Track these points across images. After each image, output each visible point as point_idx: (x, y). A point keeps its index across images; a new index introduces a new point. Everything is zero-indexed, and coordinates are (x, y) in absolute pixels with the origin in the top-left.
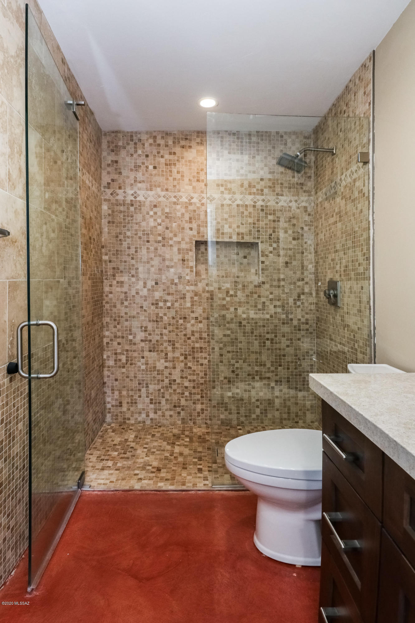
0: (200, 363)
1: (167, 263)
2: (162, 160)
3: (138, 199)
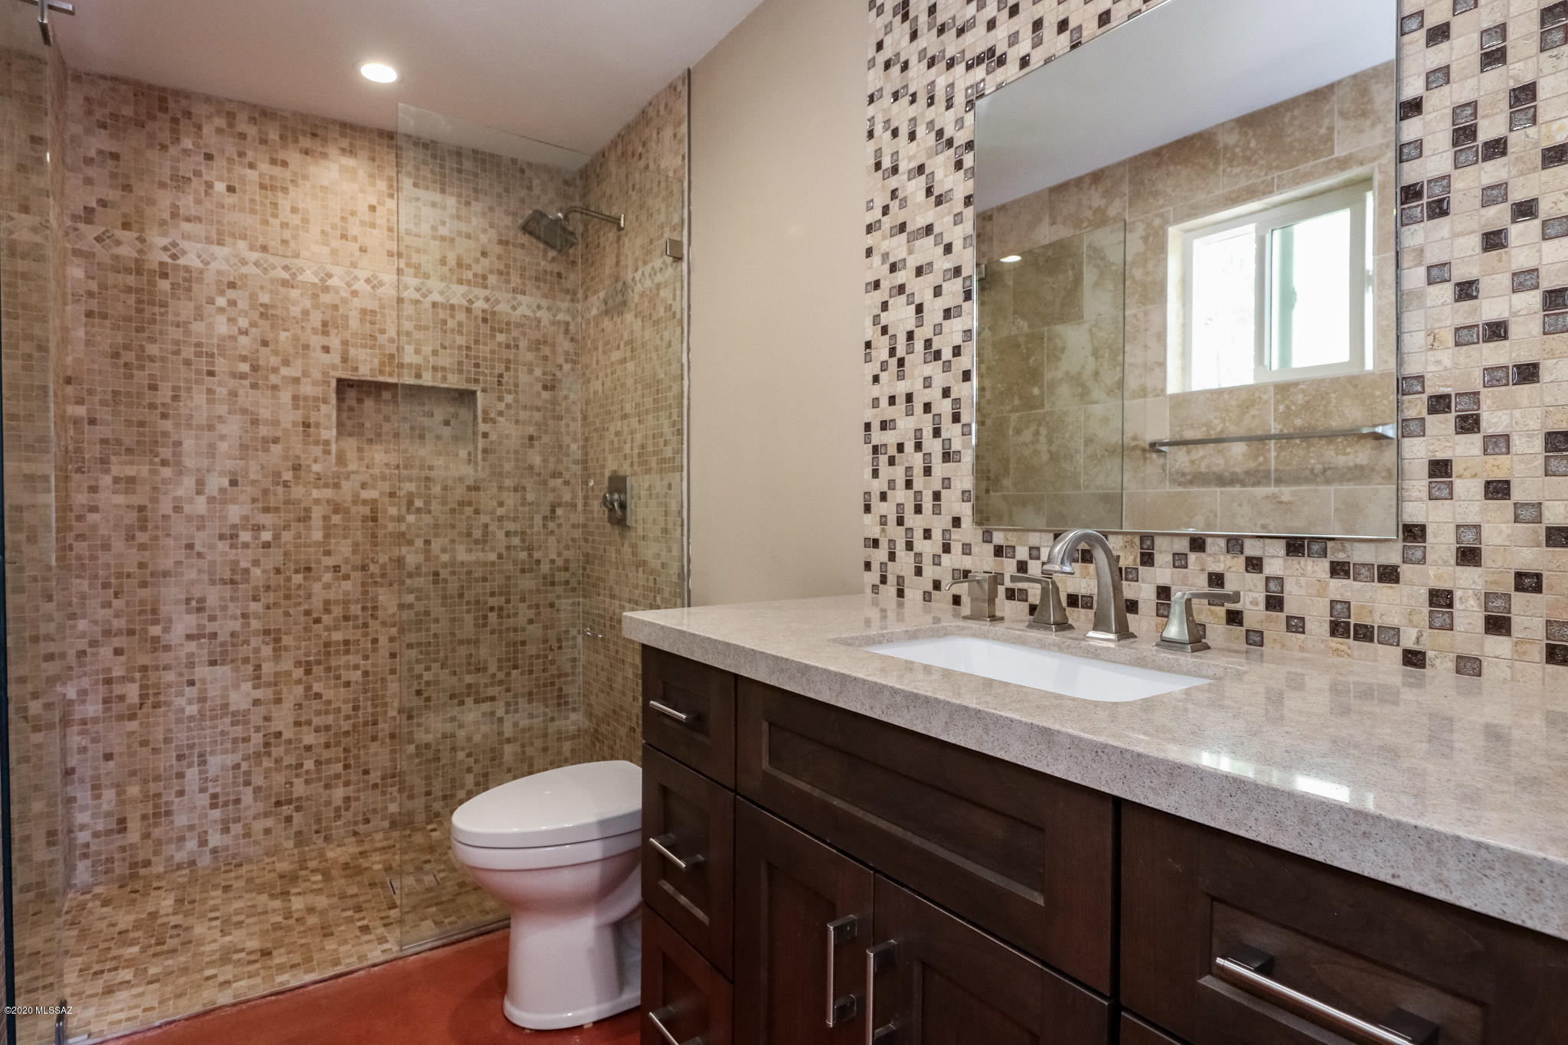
0: (343, 679)
1: (264, 431)
2: (252, 175)
3: (182, 261)
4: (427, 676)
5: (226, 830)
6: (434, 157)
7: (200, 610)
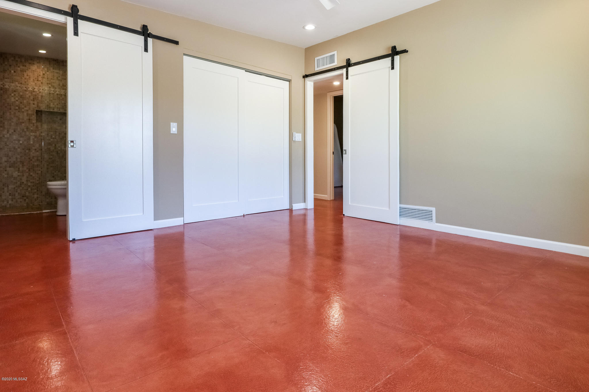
0: (37, 172)
1: (21, 121)
2: (19, 69)
3: (5, 87)
4: (55, 173)
5: (12, 201)
6: (57, 63)
7: (8, 156)
